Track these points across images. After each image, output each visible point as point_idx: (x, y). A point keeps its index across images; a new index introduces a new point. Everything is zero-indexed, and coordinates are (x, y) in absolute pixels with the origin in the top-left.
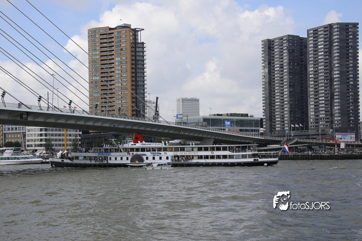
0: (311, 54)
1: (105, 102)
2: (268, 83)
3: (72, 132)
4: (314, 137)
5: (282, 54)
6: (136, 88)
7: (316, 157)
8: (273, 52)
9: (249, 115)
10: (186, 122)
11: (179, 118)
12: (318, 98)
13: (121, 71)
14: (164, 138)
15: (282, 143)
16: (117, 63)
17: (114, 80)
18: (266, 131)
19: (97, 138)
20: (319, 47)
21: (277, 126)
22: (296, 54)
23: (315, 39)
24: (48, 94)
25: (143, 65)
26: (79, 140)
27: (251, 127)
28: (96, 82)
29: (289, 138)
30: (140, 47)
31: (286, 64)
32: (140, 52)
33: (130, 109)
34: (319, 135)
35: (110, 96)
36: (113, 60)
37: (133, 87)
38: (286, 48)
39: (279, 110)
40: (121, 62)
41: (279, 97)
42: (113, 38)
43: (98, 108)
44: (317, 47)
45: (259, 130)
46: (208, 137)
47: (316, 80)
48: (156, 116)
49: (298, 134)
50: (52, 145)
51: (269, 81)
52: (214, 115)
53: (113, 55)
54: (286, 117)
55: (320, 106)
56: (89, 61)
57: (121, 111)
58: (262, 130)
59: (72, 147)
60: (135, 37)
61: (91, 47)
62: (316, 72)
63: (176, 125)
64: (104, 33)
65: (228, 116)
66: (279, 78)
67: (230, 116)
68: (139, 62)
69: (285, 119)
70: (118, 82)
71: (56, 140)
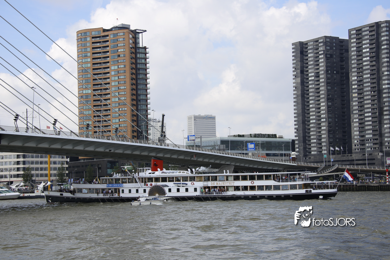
0: (354, 59)
1: (99, 121)
2: (301, 95)
3: (58, 159)
4: (359, 163)
5: (317, 59)
6: (137, 103)
7: (362, 187)
8: (306, 58)
9: (278, 136)
10: (200, 145)
11: (190, 140)
12: (364, 114)
13: (118, 82)
14: (172, 165)
15: (319, 170)
16: (113, 73)
17: (109, 94)
18: (299, 155)
19: (88, 165)
20: (364, 51)
21: (312, 149)
22: (334, 60)
23: (358, 41)
24: (27, 112)
25: (146, 75)
26: (66, 168)
27: (280, 150)
28: (87, 96)
29: (327, 164)
30: (141, 53)
31: (322, 72)
32: (142, 58)
33: (129, 130)
34: (365, 160)
35: (105, 113)
36: (109, 69)
37: (133, 103)
38: (322, 52)
39: (314, 129)
40: (118, 71)
41: (314, 113)
42: (108, 41)
43: (90, 128)
44: (361, 51)
45: (290, 154)
46: (227, 163)
47: (360, 92)
48: (162, 138)
49: (339, 160)
50: (32, 176)
51: (301, 93)
52: (234, 135)
53: (108, 62)
54: (324, 138)
55: (366, 123)
56: (78, 71)
57: (118, 132)
58: (293, 154)
59: (58, 178)
60: (136, 40)
61: (81, 53)
62: (360, 82)
63: (187, 148)
64: (97, 36)
65: (251, 137)
66: (314, 90)
67: (254, 137)
68: (141, 72)
69: (323, 140)
70: (115, 96)
71: (37, 169)
